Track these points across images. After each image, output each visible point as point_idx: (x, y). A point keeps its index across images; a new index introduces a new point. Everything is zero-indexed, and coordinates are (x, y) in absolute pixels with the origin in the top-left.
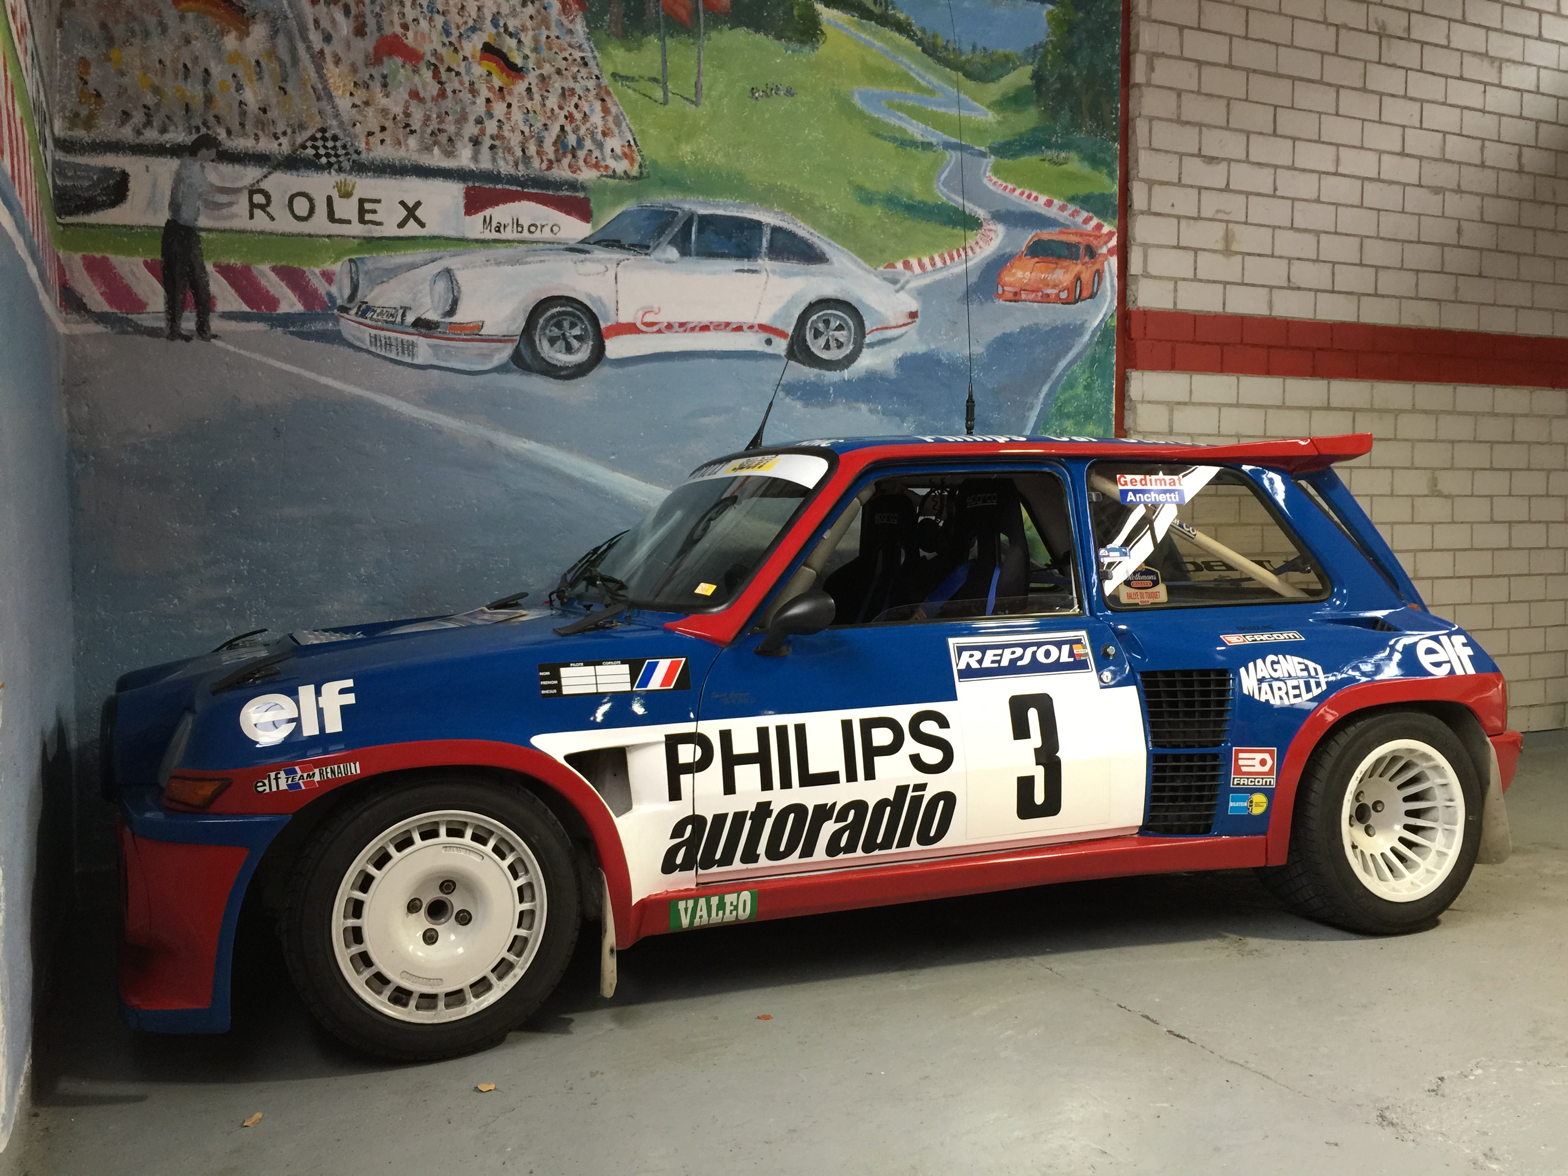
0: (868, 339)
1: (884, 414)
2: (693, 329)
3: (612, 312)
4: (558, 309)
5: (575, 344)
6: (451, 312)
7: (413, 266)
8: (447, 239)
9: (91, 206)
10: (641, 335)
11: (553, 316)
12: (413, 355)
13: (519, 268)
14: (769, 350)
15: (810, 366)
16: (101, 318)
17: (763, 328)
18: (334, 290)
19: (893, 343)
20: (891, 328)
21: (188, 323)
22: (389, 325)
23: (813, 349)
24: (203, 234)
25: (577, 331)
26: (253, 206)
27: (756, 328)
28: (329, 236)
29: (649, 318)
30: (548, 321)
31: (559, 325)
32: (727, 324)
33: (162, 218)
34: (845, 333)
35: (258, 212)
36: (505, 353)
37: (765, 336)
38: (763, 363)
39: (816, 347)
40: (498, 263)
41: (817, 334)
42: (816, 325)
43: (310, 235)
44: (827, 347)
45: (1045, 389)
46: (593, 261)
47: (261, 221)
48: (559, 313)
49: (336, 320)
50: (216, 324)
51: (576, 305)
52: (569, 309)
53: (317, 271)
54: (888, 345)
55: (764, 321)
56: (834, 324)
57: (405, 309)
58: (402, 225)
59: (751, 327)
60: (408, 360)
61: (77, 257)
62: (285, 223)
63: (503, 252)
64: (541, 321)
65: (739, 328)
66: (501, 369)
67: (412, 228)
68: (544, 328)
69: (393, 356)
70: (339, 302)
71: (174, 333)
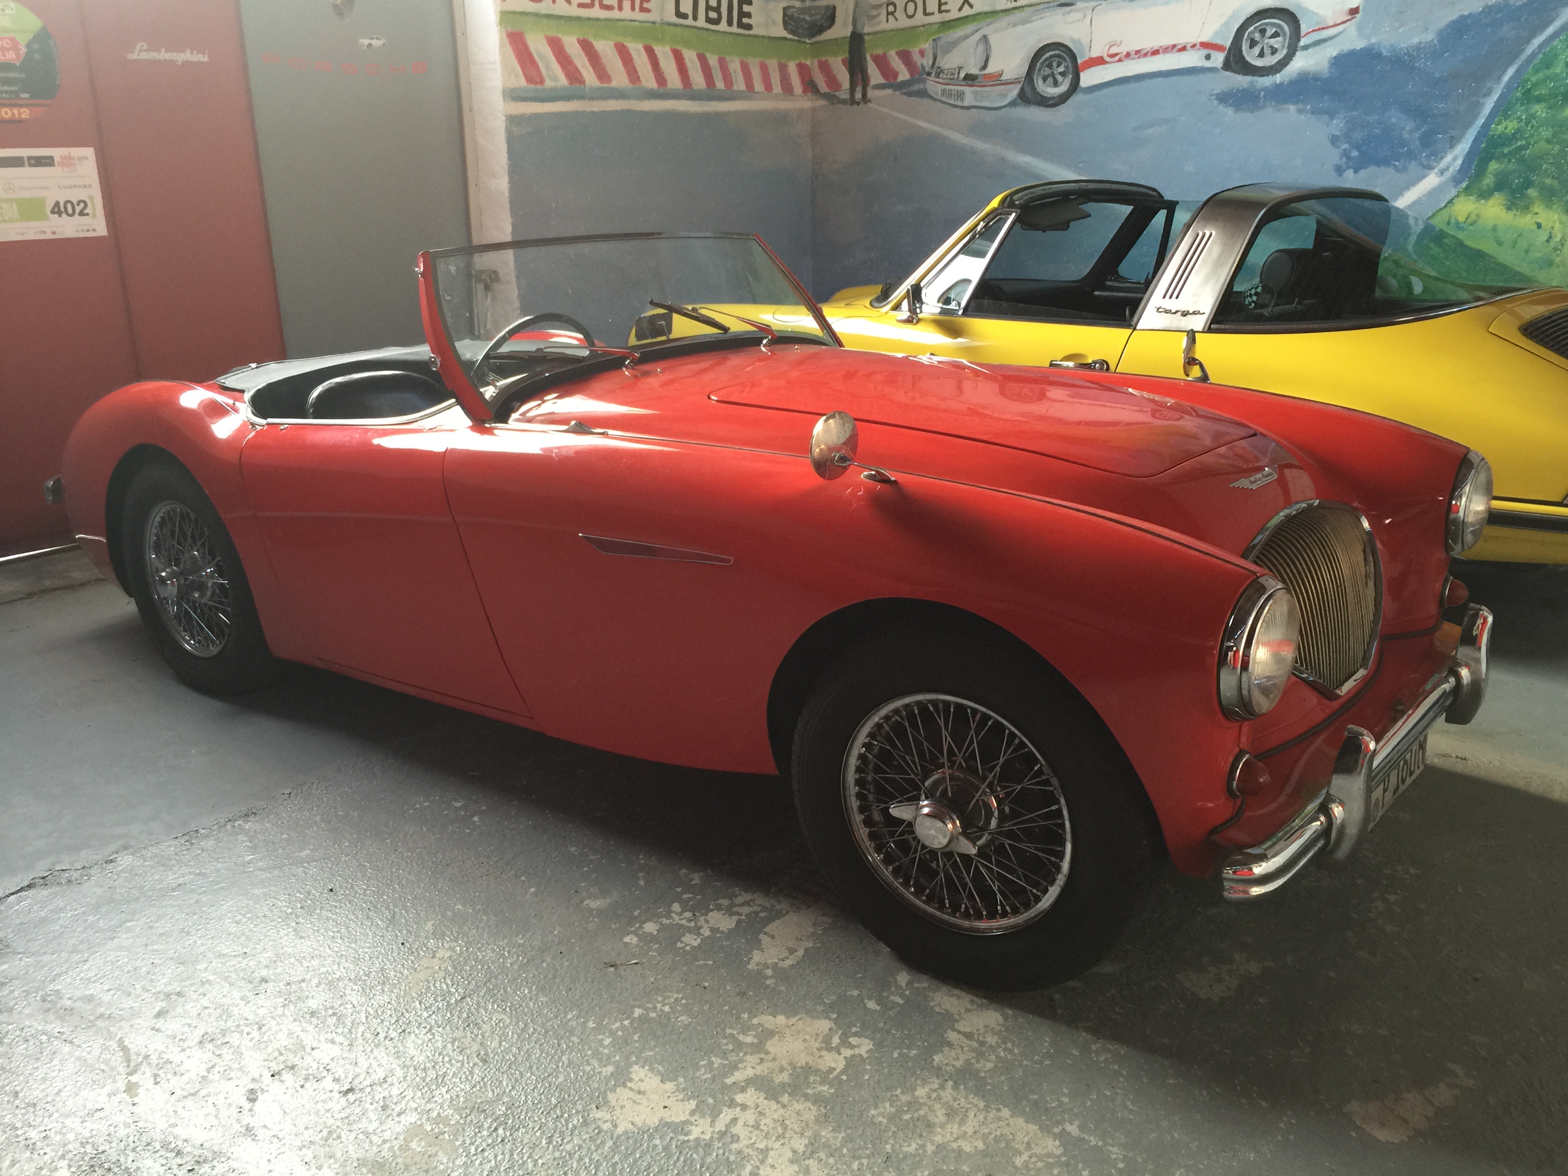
0: (1302, 43)
1: (1312, 113)
2: (1145, 55)
3: (1087, 50)
4: (1051, 53)
5: (1060, 78)
6: (984, 67)
7: (966, 37)
8: (986, 13)
9: (821, 30)
10: (1106, 66)
11: (1047, 59)
12: (962, 100)
13: (1028, 26)
14: (1207, 64)
15: (1245, 74)
16: (825, 96)
17: (1205, 45)
18: (924, 62)
19: (1328, 43)
20: (1328, 28)
21: (858, 95)
22: (952, 81)
23: (1248, 58)
24: (866, 37)
25: (1061, 69)
26: (888, 14)
27: (1198, 46)
28: (924, 26)
29: (1113, 50)
30: (1042, 64)
31: (1050, 66)
32: (1174, 46)
33: (848, 32)
34: (1280, 39)
35: (890, 17)
36: (1015, 91)
37: (1205, 52)
38: (1202, 77)
39: (1251, 57)
40: (1015, 25)
41: (1253, 44)
42: (1252, 36)
43: (914, 27)
44: (1261, 55)
45: (1511, 71)
46: (1076, 11)
47: (892, 24)
48: (1051, 57)
49: (924, 81)
50: (871, 93)
51: (1062, 49)
52: (1057, 52)
53: (917, 50)
54: (1324, 45)
55: (1205, 39)
56: (1270, 31)
57: (960, 68)
58: (960, 9)
59: (1194, 46)
60: (959, 103)
61: (816, 61)
62: (903, 22)
63: (1018, 16)
64: (1038, 65)
65: (1184, 49)
66: (1013, 104)
67: (967, 11)
68: (1039, 70)
69: (952, 102)
70: (927, 69)
71: (853, 102)
